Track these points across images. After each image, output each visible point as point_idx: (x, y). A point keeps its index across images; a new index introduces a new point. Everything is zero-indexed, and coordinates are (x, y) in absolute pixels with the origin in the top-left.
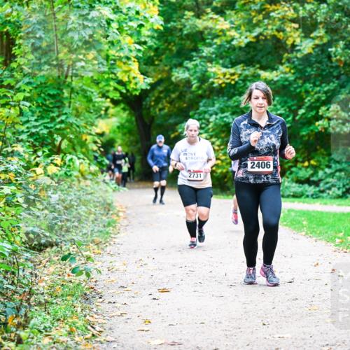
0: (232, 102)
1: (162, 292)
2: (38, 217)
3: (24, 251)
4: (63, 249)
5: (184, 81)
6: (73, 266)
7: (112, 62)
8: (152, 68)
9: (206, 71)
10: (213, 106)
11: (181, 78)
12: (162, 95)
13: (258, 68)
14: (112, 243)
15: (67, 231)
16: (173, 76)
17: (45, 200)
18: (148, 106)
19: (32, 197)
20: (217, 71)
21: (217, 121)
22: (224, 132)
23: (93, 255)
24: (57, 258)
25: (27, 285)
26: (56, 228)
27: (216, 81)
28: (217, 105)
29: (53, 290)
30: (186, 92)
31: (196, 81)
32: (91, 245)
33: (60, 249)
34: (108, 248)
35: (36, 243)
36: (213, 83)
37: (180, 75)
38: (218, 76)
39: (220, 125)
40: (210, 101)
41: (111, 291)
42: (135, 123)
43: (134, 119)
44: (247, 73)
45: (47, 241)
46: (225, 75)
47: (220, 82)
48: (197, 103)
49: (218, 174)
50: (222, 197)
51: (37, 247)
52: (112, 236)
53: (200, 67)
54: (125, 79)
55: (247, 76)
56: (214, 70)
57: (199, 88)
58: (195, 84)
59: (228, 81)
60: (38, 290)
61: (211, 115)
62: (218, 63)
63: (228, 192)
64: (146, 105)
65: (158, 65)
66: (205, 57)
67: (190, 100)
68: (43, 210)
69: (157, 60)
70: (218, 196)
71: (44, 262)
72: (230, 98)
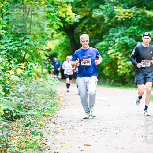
0: (129, 30)
1: (86, 146)
2: (11, 100)
3: (3, 121)
4: (26, 120)
5: (99, 17)
6: (33, 130)
7: (56, 6)
8: (80, 9)
9: (114, 11)
10: (118, 32)
11: (98, 15)
12: (86, 26)
13: (145, 9)
14: (56, 116)
15: (29, 109)
16: (93, 14)
17: (15, 90)
18: (77, 33)
19: (8, 89)
20: (120, 11)
21: (120, 42)
22: (124, 48)
23: (44, 124)
24: (22, 125)
25: (5, 142)
26: (22, 107)
27: (119, 17)
28: (120, 32)
29: (20, 145)
30: (101, 24)
31: (107, 17)
32: (43, 117)
33: (24, 120)
34: (53, 119)
35: (10, 116)
36: (117, 18)
37: (97, 13)
38: (121, 14)
39: (122, 44)
40: (116, 30)
41: (56, 145)
42: (69, 43)
43: (69, 40)
44: (138, 12)
45: (16, 115)
46: (125, 13)
47: (122, 17)
48: (108, 31)
49: (120, 74)
50: (123, 88)
51: (10, 119)
52: (56, 112)
53: (110, 8)
54: (64, 16)
55: (138, 14)
56: (118, 10)
57: (109, 21)
58: (106, 19)
59: (127, 17)
60: (11, 144)
61: (116, 38)
62: (120, 6)
63: (127, 85)
64: (77, 32)
65: (84, 7)
66: (113, 2)
67: (103, 28)
68: (14, 96)
69: (83, 4)
70: (121, 88)
71: (15, 127)
72: (128, 27)
